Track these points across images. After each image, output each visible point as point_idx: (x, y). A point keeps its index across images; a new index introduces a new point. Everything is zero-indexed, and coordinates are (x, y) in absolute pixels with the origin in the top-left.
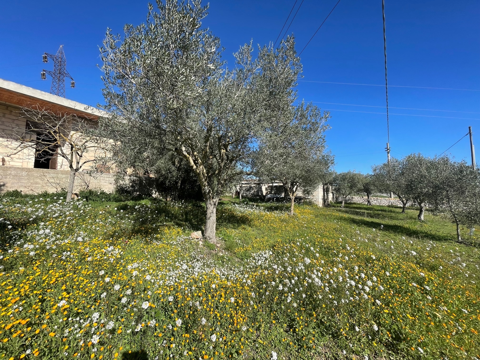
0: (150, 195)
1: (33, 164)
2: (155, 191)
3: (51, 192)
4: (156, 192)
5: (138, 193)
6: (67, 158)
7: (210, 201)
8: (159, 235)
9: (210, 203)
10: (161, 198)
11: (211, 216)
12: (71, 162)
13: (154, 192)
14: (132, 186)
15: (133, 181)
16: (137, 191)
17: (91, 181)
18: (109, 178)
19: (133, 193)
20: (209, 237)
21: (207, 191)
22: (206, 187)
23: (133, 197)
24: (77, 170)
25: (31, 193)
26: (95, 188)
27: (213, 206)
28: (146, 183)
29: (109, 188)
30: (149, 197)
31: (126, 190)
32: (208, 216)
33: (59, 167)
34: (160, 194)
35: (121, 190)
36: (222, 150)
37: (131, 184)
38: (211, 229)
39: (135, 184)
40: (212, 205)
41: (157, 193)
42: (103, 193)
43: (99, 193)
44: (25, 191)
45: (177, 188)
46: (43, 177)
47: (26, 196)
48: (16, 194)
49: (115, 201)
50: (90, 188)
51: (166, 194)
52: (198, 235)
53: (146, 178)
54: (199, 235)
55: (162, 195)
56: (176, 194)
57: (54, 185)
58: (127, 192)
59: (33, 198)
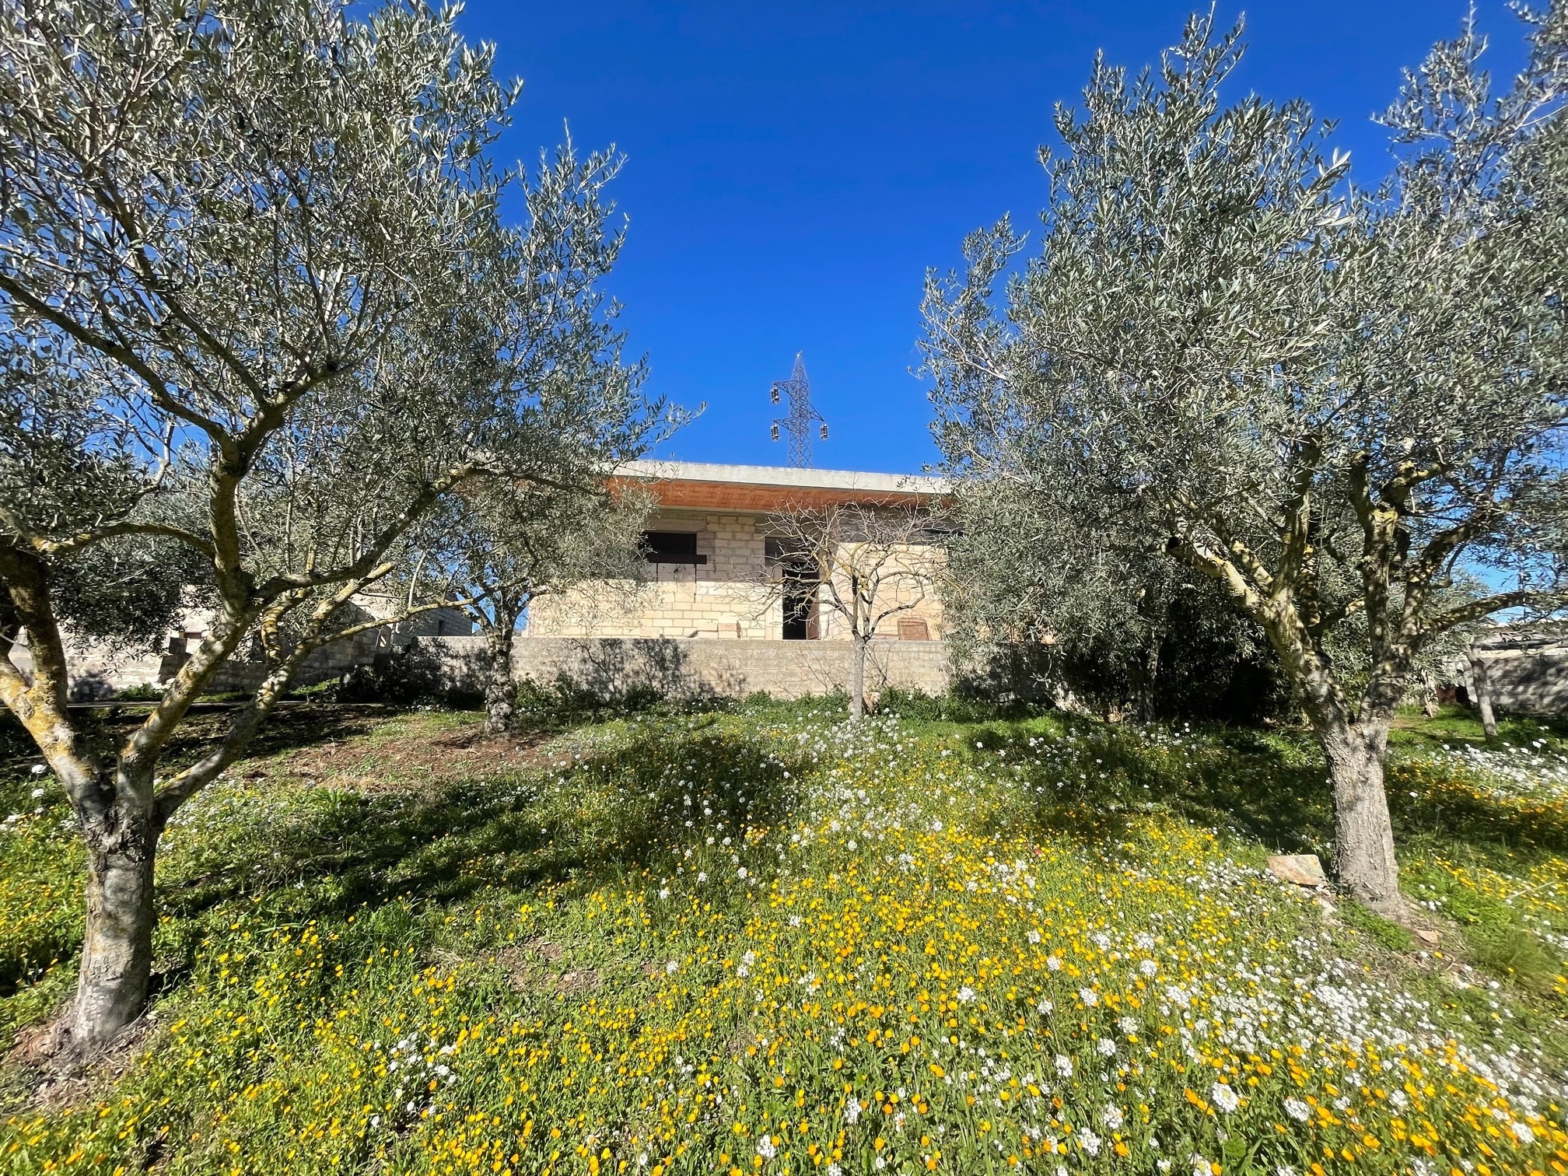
0: (1051, 704)
1: (779, 630)
2: (1063, 688)
3: (818, 695)
4: (1066, 692)
5: (1012, 697)
6: (845, 612)
7: (1343, 730)
8: (1131, 845)
9: (1345, 742)
10: (1087, 711)
11: (1358, 799)
12: (854, 620)
13: (1062, 693)
14: (993, 675)
15: (994, 658)
16: (1008, 690)
17: (891, 664)
18: (930, 652)
19: (996, 695)
20: (1365, 886)
21: (1324, 690)
22: (1315, 676)
23: (1000, 708)
24: (866, 638)
25: (783, 696)
26: (901, 683)
27: (1362, 755)
28: (1033, 662)
29: (934, 683)
30: (1048, 708)
31: (978, 687)
32: (1343, 793)
33: (823, 633)
34: (1080, 700)
35: (965, 689)
36: (1377, 514)
37: (988, 669)
38: (1371, 856)
39: (1000, 666)
40: (1354, 750)
41: (1071, 696)
42: (920, 696)
43: (911, 697)
44: (776, 693)
45: (1148, 679)
46: (802, 659)
47: (779, 704)
48: (761, 699)
49: (958, 721)
50: (889, 683)
51: (1103, 700)
52: (1302, 871)
53: (1030, 648)
54: (1308, 871)
55: (1089, 701)
56: (1144, 700)
57: (821, 677)
58: (979, 691)
59: (790, 708)
